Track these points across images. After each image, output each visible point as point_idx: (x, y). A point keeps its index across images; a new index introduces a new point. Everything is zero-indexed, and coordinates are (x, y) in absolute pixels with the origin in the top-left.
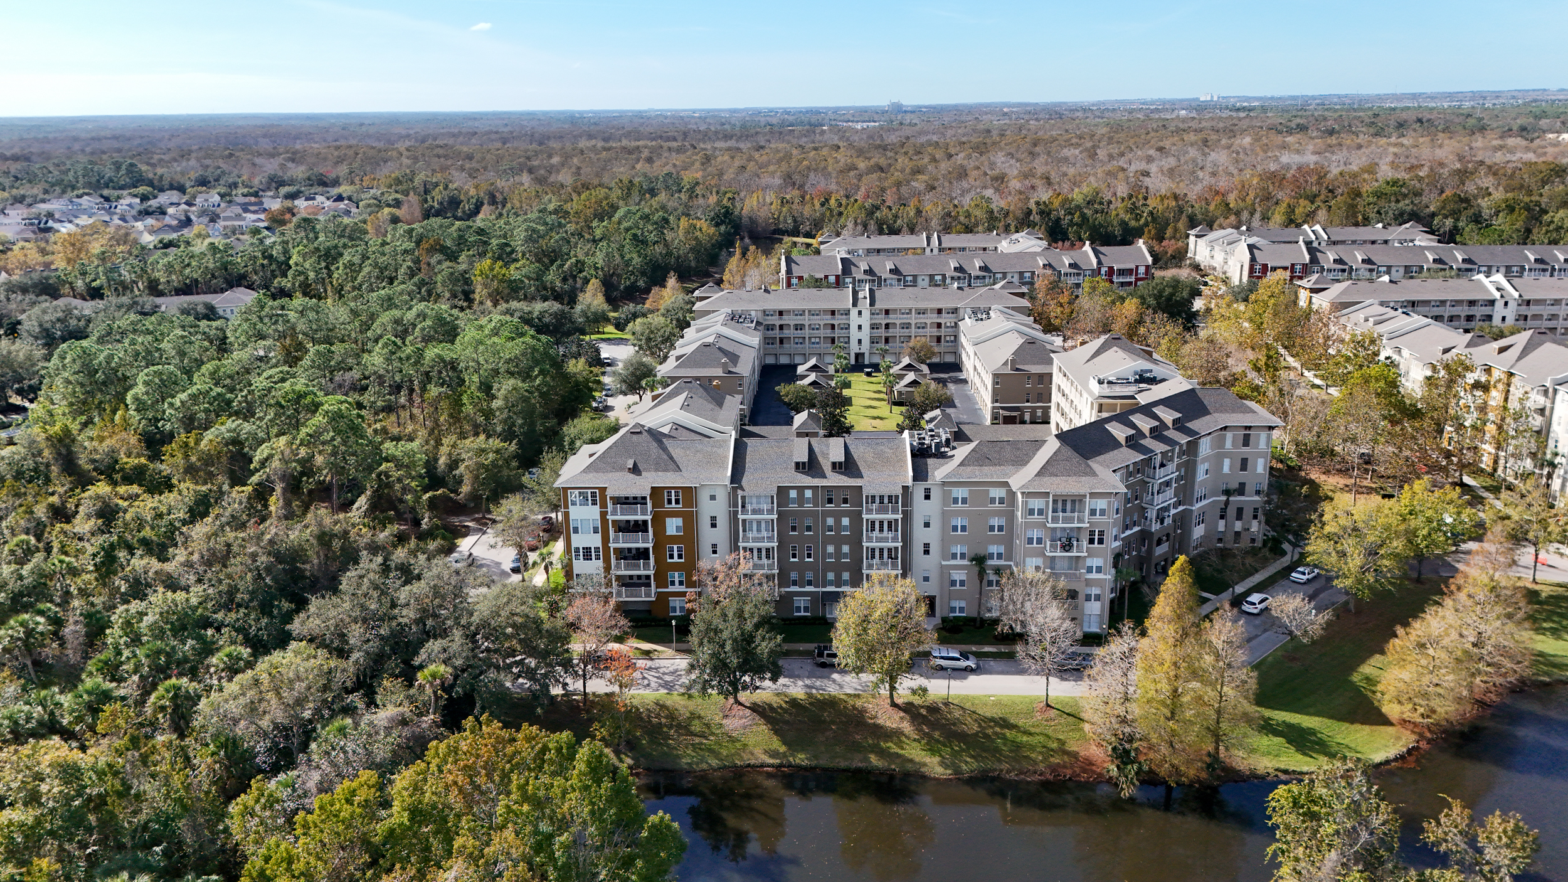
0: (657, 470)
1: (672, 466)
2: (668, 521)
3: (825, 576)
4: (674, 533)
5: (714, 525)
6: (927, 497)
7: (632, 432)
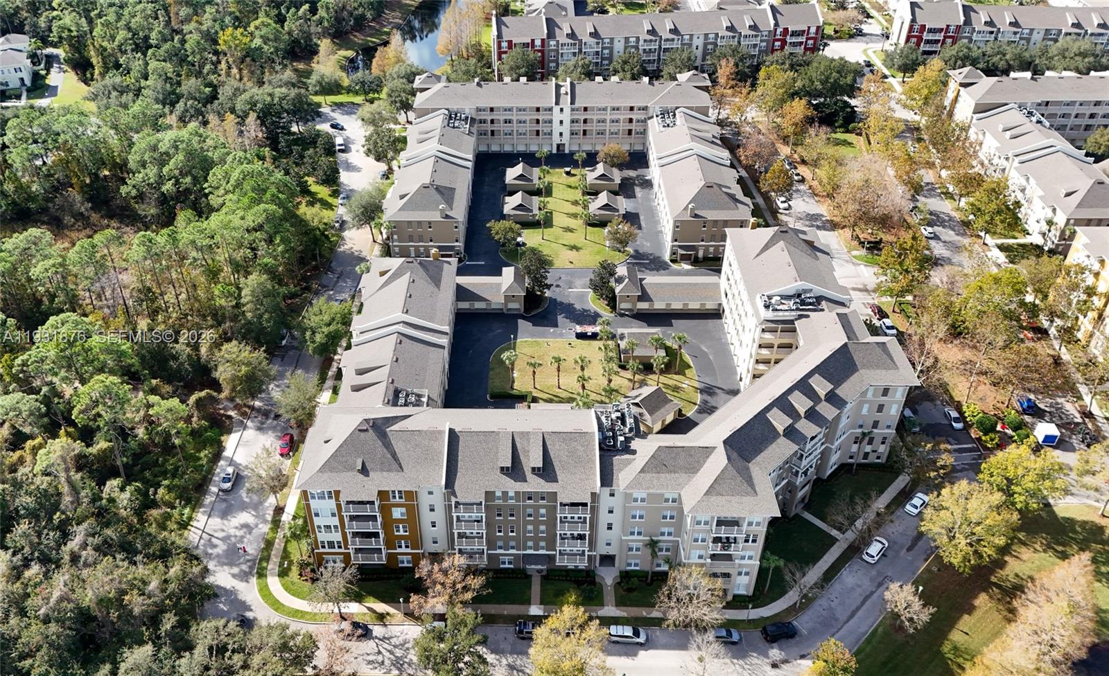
0: (382, 470)
1: (395, 466)
2: (394, 510)
3: (525, 545)
4: (400, 517)
5: (432, 510)
6: (612, 496)
7: (360, 430)
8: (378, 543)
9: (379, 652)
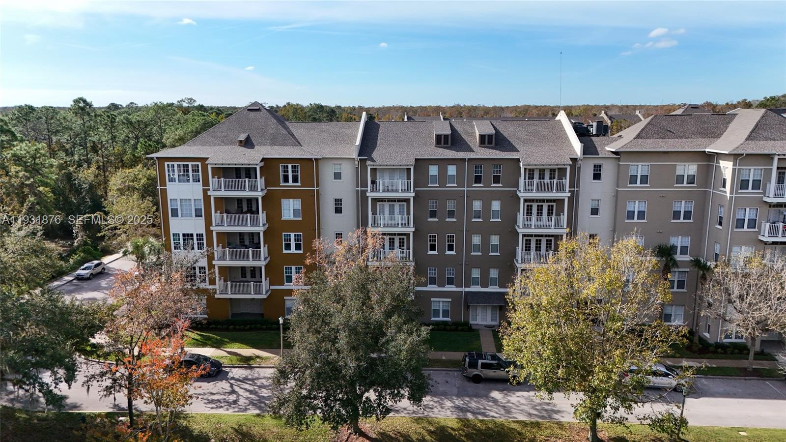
0: (272, 144)
1: (291, 140)
2: (284, 202)
3: (468, 274)
4: (292, 218)
5: (338, 210)
6: (597, 176)
7: (248, 110)
8: (256, 256)
9: (233, 392)
